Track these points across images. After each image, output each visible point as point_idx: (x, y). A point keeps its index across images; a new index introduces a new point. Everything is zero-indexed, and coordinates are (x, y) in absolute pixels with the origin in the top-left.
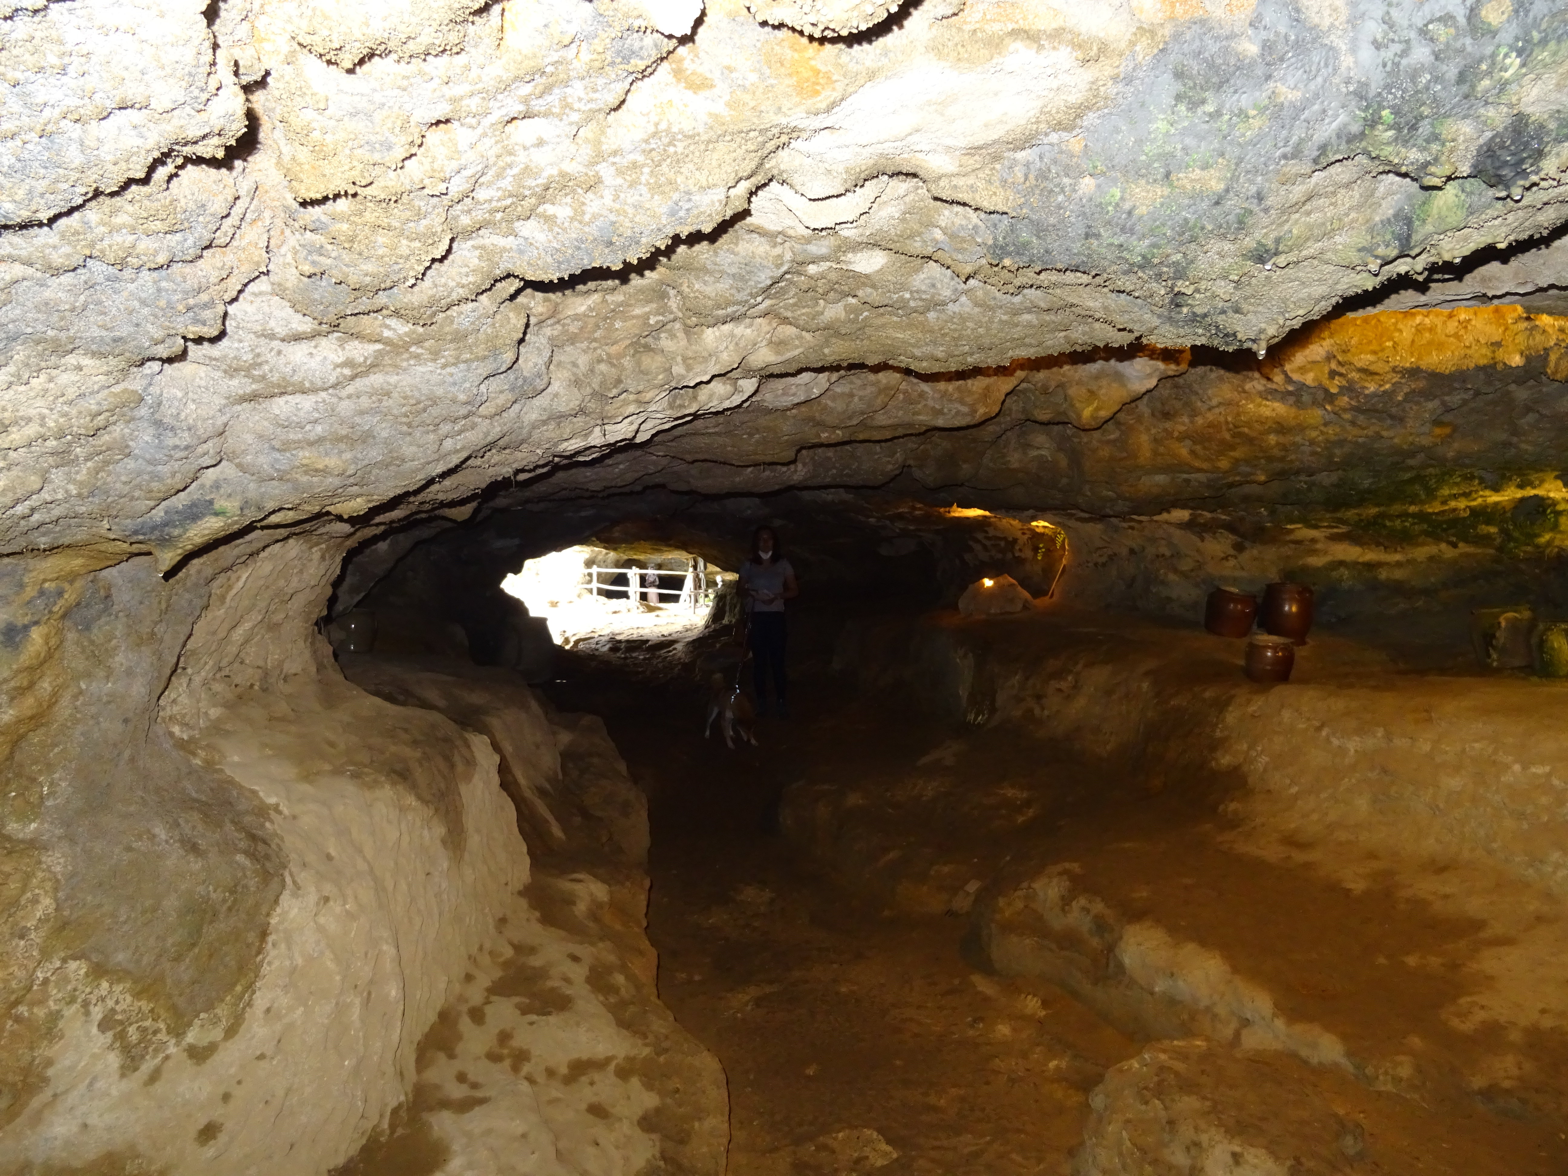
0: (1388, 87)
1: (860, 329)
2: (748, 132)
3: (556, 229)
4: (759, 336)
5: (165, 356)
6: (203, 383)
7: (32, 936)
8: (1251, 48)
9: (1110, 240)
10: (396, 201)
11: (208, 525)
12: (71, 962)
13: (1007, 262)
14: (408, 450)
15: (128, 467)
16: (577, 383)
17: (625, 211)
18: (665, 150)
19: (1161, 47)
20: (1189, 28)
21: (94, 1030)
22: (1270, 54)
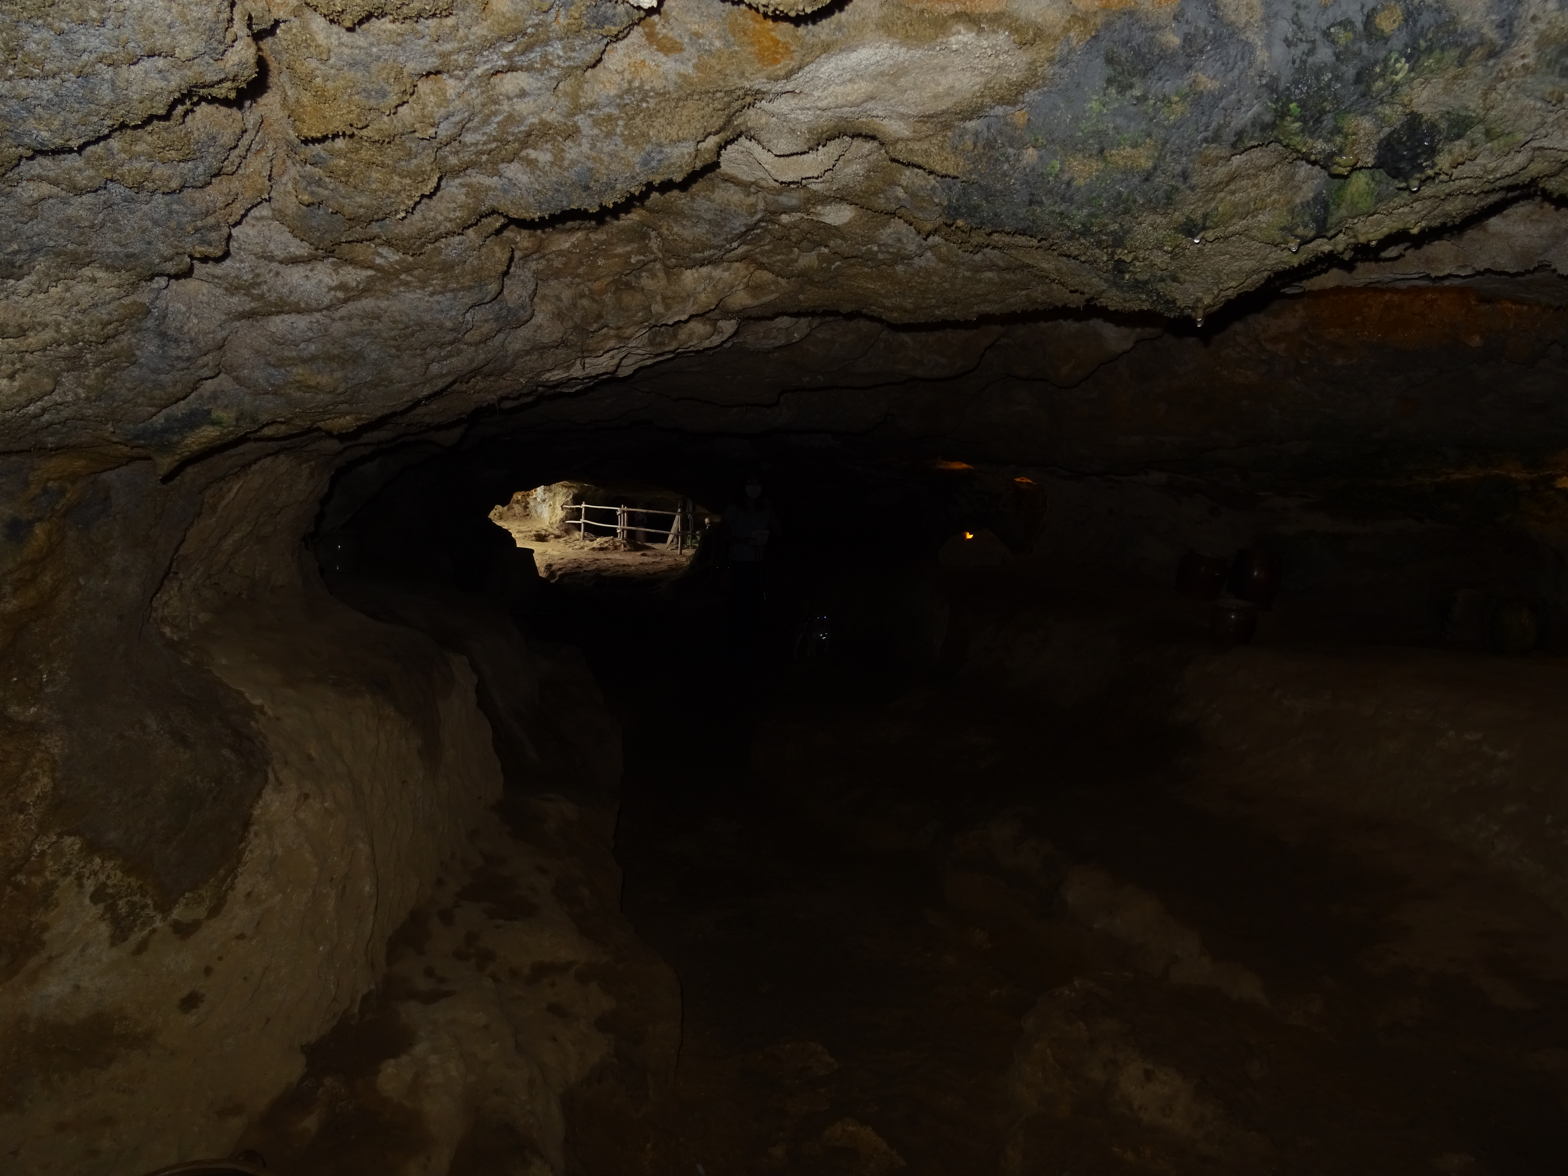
0: (1296, 82)
1: (833, 278)
2: (714, 93)
3: (538, 172)
4: (736, 279)
5: (173, 272)
6: (205, 299)
7: (31, 811)
8: (1174, 40)
9: (1052, 208)
10: (389, 143)
11: (205, 433)
12: (66, 837)
13: (960, 223)
14: (397, 372)
15: (133, 374)
16: (559, 316)
17: (601, 159)
18: (638, 105)
19: (1093, 34)
20: (1119, 18)
21: (87, 901)
22: (1191, 47)
